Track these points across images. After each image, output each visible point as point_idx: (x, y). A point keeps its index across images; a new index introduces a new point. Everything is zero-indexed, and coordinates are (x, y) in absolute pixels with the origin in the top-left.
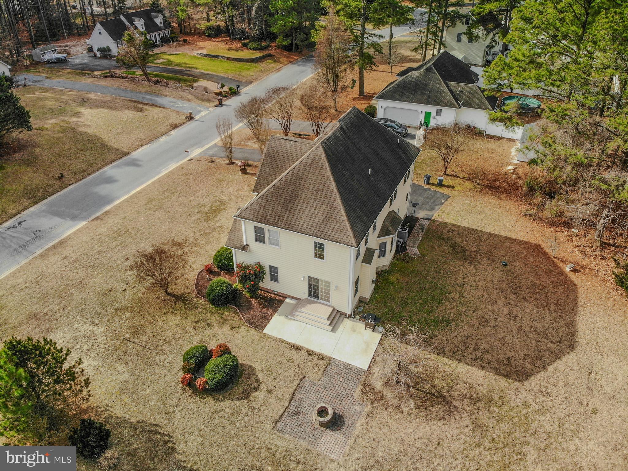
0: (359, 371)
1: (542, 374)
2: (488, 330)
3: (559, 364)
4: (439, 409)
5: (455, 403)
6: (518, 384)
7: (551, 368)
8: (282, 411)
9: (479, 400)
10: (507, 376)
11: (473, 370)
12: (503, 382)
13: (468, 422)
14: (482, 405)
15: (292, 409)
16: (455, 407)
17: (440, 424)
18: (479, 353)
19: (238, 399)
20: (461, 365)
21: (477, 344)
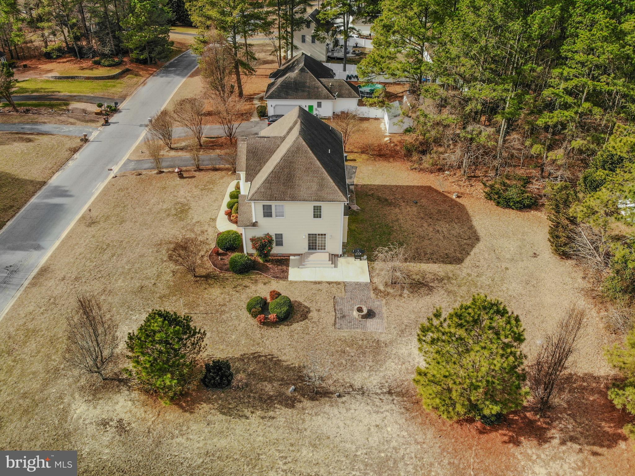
0: (366, 284)
1: (469, 257)
2: (427, 242)
3: (475, 250)
4: (423, 290)
5: (430, 285)
6: (459, 266)
7: (472, 253)
8: (334, 318)
9: (442, 279)
10: (450, 263)
11: (431, 265)
12: (449, 267)
13: (443, 292)
14: (446, 281)
15: (339, 315)
16: (431, 286)
17: (429, 297)
18: (428, 256)
19: (301, 321)
20: (422, 265)
21: (424, 251)
